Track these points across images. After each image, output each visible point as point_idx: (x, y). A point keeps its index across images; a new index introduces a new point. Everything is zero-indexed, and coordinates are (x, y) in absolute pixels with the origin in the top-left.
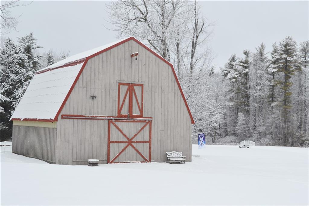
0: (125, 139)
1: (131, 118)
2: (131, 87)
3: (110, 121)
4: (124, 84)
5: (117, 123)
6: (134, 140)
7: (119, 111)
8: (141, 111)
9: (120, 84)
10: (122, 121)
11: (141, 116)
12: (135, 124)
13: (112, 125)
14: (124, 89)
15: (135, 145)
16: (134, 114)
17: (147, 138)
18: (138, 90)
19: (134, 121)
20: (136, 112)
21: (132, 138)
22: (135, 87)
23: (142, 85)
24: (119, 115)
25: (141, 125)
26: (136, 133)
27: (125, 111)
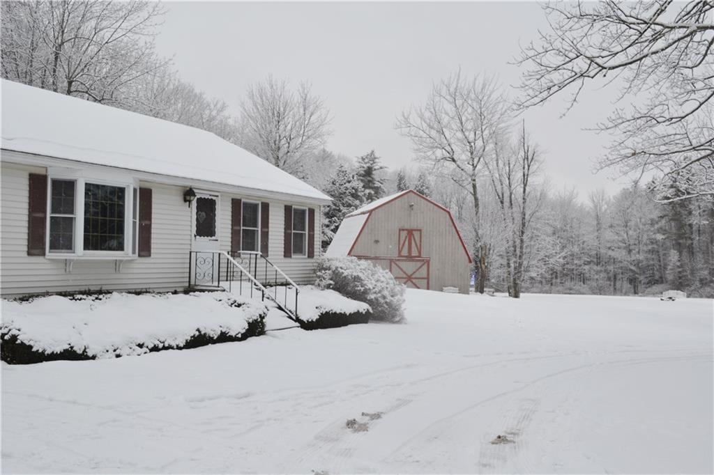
0: (405, 276)
1: (410, 258)
2: (410, 232)
3: (391, 261)
4: (403, 230)
5: (397, 263)
6: (414, 276)
7: (400, 252)
8: (420, 252)
9: (400, 230)
10: (403, 260)
11: (419, 256)
12: (414, 263)
13: (393, 264)
14: (404, 234)
15: (414, 281)
16: (413, 255)
17: (425, 275)
18: (416, 235)
19: (413, 261)
20: (415, 253)
21: (411, 275)
22: (414, 232)
23: (420, 230)
24: (400, 255)
25: (419, 264)
26: (415, 270)
27: (405, 252)
